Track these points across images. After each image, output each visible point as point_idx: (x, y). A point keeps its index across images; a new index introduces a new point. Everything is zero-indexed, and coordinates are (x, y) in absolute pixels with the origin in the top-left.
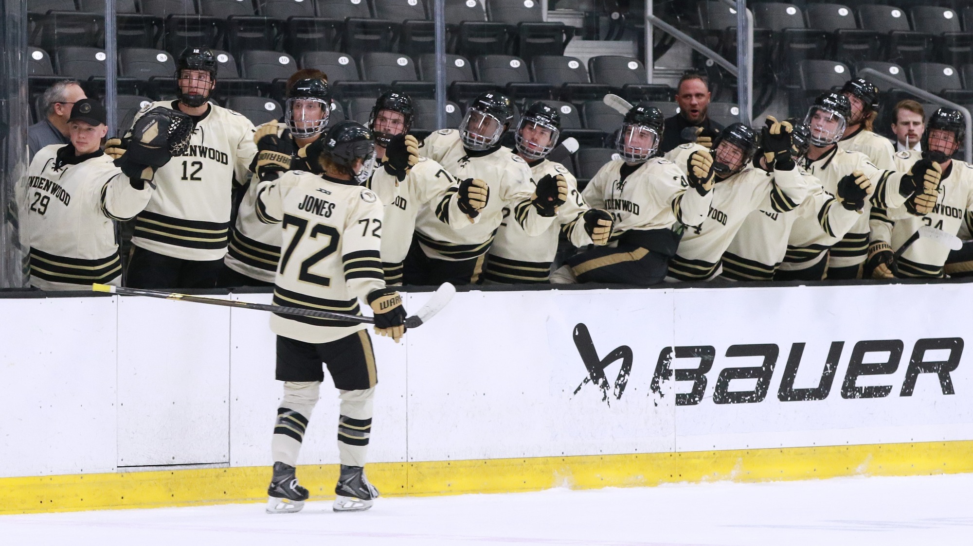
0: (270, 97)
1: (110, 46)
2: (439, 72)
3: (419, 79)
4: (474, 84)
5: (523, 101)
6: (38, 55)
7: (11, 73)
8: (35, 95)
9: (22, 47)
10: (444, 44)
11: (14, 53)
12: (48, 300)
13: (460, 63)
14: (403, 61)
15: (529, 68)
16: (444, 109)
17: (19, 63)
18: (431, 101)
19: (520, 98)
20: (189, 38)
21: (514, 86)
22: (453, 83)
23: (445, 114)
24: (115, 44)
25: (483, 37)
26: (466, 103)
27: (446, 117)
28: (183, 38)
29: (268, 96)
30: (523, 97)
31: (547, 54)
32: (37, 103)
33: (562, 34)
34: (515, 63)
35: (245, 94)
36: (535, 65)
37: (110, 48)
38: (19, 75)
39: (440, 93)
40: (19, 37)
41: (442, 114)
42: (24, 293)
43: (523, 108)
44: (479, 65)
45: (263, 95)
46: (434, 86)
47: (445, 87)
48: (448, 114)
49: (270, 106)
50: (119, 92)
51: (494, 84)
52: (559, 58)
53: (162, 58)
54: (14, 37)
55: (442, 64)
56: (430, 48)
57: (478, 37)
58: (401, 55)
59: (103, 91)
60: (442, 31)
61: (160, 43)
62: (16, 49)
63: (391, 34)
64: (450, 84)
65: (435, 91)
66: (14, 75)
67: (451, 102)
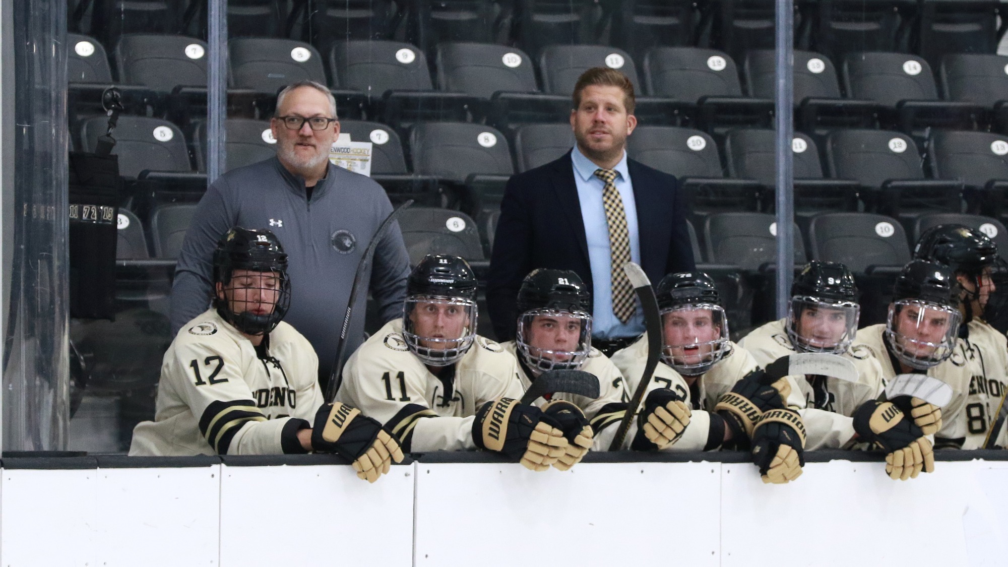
0: (488, 124)
1: (217, 33)
2: (781, 82)
3: (745, 93)
4: (842, 102)
5: (927, 133)
6: (85, 48)
7: (37, 79)
8: (80, 117)
9: (57, 33)
10: (791, 33)
11: (44, 44)
12: (100, 472)
13: (816, 65)
14: (717, 63)
15: (937, 75)
16: (788, 147)
17: (53, 63)
18: (767, 132)
19: (921, 127)
20: (352, 20)
21: (911, 107)
22: (805, 101)
23: (791, 154)
24: (225, 31)
25: (858, 20)
26: (827, 136)
27: (791, 160)
28: (343, 20)
29: (484, 121)
30: (928, 126)
31: (970, 52)
32: (84, 131)
33: (995, 15)
34: (912, 67)
35: (447, 118)
36: (947, 70)
37: (217, 37)
38: (53, 83)
39: (783, 118)
40: (53, 19)
41: (787, 156)
42: (59, 459)
43: (926, 144)
44: (850, 70)
45: (476, 120)
46: (772, 107)
47: (791, 106)
48: (796, 155)
49: (487, 139)
50: (231, 114)
51: (874, 103)
52: (987, 58)
53: (301, 55)
54: (45, 19)
55: (787, 66)
56: (767, 40)
57: (849, 20)
58: (715, 51)
59: (204, 113)
60: (787, 11)
61: (297, 29)
62: (47, 37)
63: (698, 16)
64: (798, 103)
65: (774, 115)
66: (44, 82)
67: (800, 134)
